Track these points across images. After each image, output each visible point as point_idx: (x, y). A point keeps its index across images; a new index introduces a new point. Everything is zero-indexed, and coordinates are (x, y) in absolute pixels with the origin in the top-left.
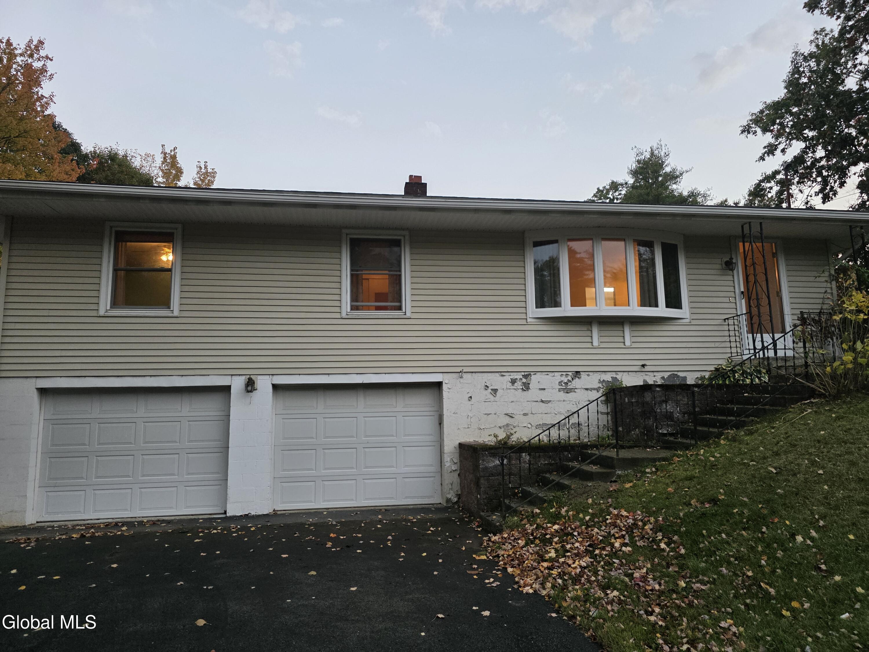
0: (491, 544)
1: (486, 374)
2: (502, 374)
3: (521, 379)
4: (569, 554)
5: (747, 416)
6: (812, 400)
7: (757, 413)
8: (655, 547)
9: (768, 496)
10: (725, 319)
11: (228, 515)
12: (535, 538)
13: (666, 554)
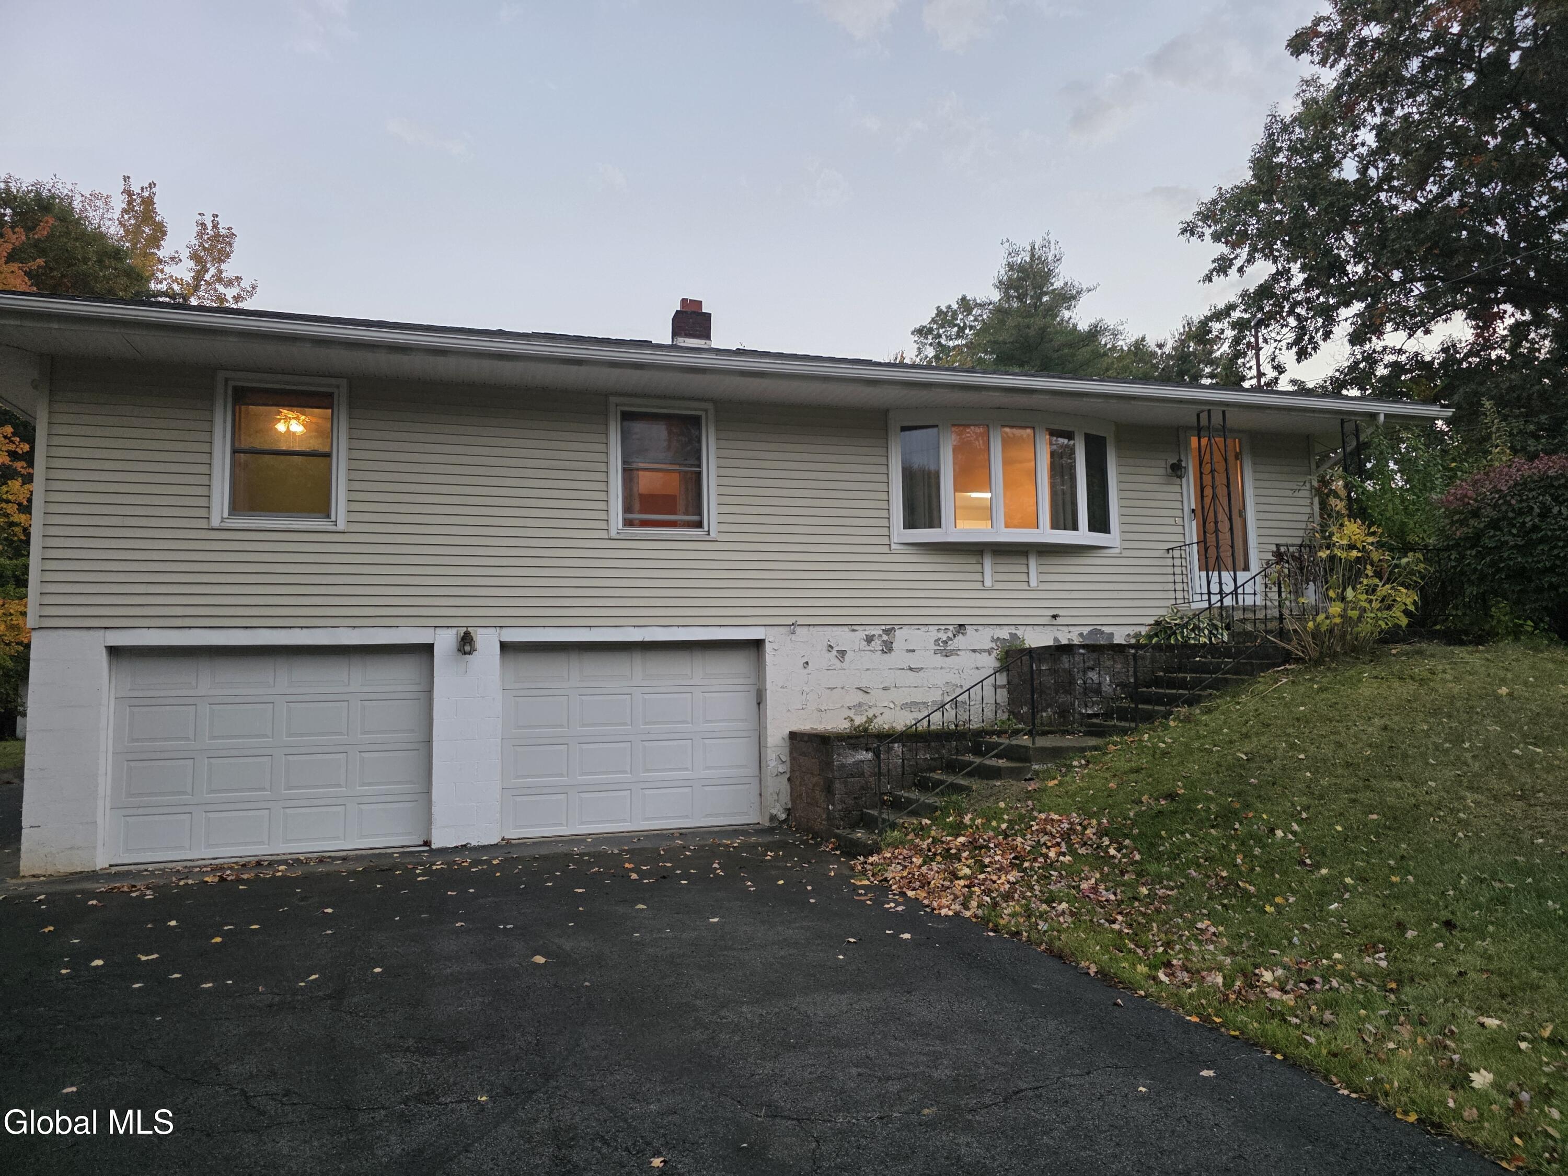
0: (869, 867)
1: (826, 628)
2: (852, 627)
3: (880, 636)
4: (989, 869)
5: (1204, 689)
6: (1288, 666)
7: (1215, 685)
8: (1102, 854)
9: (1238, 788)
10: (1168, 550)
11: (433, 846)
12: (935, 854)
13: (1117, 861)
